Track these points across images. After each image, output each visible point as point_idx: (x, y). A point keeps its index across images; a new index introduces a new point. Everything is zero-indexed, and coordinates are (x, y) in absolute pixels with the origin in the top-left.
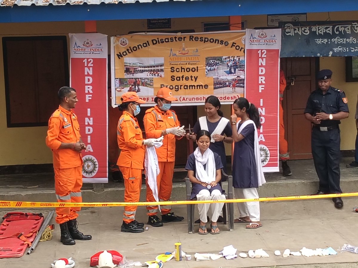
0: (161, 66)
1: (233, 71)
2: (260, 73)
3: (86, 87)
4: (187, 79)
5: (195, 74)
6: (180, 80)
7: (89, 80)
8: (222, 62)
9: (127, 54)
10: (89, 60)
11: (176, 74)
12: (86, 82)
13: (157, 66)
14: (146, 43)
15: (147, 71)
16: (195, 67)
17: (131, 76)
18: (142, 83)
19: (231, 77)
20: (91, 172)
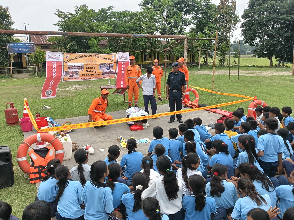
0: (83, 66)
1: (109, 68)
2: (123, 70)
3: (53, 73)
4: (92, 72)
5: (95, 70)
6: (90, 72)
7: (54, 70)
8: (105, 65)
9: (68, 62)
10: (55, 62)
11: (88, 70)
12: (53, 71)
13: (81, 66)
14: (76, 57)
15: (77, 68)
16: (95, 67)
17: (70, 70)
18: (75, 73)
19: (108, 71)
20: (49, 95)
